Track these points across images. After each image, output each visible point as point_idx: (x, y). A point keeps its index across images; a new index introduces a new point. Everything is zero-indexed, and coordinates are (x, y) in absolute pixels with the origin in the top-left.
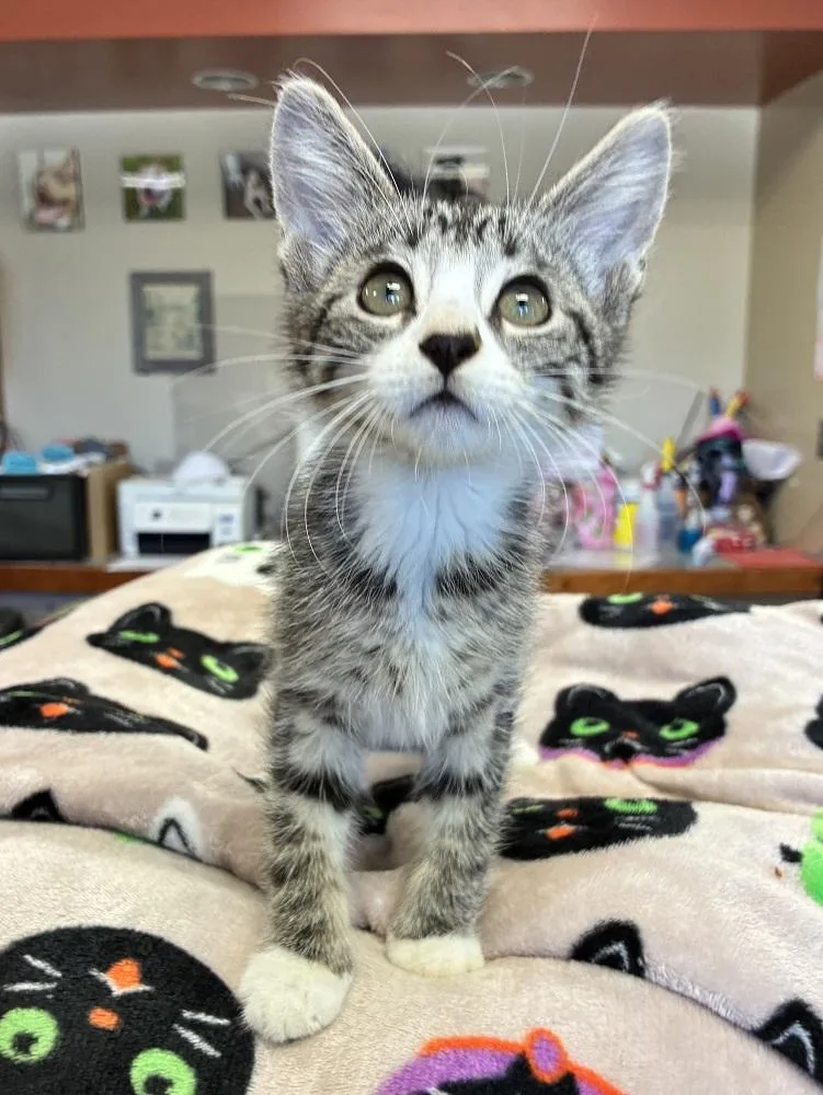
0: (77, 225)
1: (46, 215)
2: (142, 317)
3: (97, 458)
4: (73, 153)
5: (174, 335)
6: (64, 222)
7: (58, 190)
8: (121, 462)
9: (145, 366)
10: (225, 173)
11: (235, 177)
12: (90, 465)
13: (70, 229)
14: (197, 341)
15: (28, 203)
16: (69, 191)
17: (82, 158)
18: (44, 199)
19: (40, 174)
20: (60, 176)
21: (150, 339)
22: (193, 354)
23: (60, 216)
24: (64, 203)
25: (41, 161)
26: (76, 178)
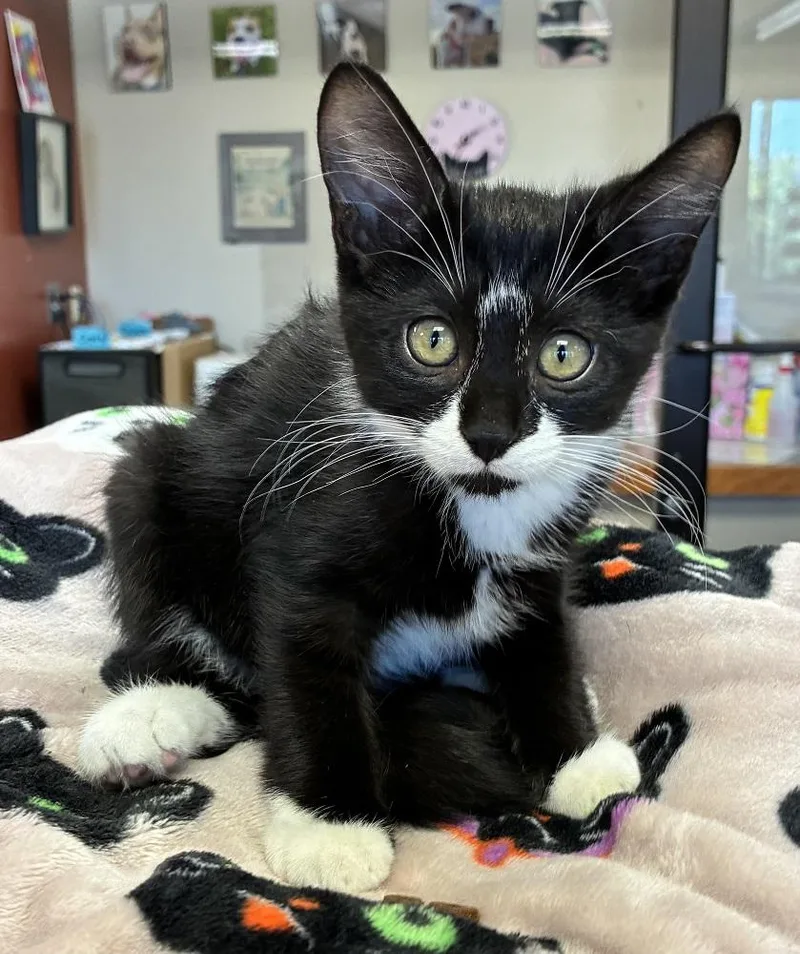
0: (164, 84)
1: (132, 74)
2: (230, 181)
3: (179, 334)
4: (161, 6)
5: (264, 201)
6: (151, 81)
7: (144, 47)
8: (206, 337)
9: (234, 235)
10: (321, 23)
11: (332, 28)
12: (169, 341)
13: (156, 88)
14: (289, 208)
15: (114, 61)
16: (157, 48)
17: (170, 11)
18: (130, 57)
19: (126, 30)
20: (147, 31)
21: (239, 204)
22: (286, 222)
23: (147, 74)
24: (151, 60)
25: (128, 14)
26: (165, 33)
